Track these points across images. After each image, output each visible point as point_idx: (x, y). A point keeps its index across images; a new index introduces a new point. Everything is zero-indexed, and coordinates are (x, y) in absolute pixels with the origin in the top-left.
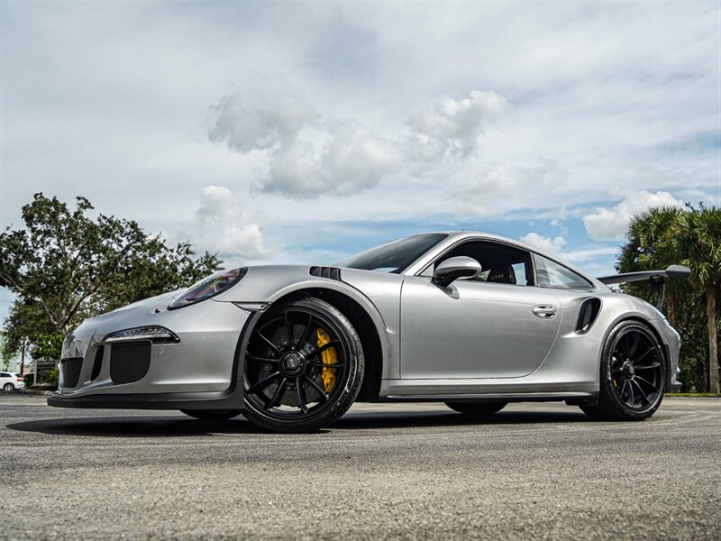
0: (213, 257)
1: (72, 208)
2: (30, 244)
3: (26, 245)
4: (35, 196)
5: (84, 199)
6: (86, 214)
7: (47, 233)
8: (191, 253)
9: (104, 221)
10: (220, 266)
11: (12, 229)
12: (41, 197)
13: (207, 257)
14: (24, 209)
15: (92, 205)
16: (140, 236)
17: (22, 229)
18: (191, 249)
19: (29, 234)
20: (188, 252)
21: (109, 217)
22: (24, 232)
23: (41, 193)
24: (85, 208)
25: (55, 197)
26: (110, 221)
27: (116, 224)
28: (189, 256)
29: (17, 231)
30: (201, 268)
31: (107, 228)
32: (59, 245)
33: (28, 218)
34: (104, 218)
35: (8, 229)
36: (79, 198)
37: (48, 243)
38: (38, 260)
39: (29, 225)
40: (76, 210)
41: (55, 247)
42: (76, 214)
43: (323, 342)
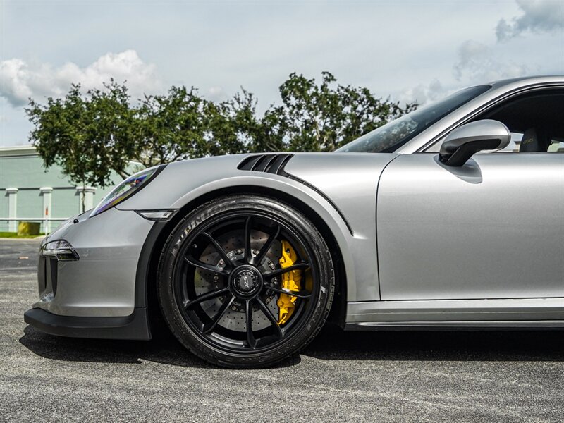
1: (319, 83)
2: (288, 117)
3: (285, 118)
4: (291, 76)
5: (328, 73)
7: (299, 107)
9: (342, 91)
11: (274, 106)
12: (295, 76)
14: (281, 88)
15: (335, 78)
16: (372, 102)
17: (281, 106)
19: (287, 110)
21: (345, 86)
22: (282, 108)
23: (295, 73)
24: (329, 80)
25: (302, 75)
26: (347, 90)
27: (353, 93)
29: (277, 107)
31: (346, 97)
32: (310, 115)
33: (284, 95)
34: (342, 88)
35: (272, 106)
36: (324, 73)
37: (302, 115)
38: (297, 130)
39: (285, 101)
40: (322, 84)
41: (307, 117)
42: (323, 88)
43: (287, 261)
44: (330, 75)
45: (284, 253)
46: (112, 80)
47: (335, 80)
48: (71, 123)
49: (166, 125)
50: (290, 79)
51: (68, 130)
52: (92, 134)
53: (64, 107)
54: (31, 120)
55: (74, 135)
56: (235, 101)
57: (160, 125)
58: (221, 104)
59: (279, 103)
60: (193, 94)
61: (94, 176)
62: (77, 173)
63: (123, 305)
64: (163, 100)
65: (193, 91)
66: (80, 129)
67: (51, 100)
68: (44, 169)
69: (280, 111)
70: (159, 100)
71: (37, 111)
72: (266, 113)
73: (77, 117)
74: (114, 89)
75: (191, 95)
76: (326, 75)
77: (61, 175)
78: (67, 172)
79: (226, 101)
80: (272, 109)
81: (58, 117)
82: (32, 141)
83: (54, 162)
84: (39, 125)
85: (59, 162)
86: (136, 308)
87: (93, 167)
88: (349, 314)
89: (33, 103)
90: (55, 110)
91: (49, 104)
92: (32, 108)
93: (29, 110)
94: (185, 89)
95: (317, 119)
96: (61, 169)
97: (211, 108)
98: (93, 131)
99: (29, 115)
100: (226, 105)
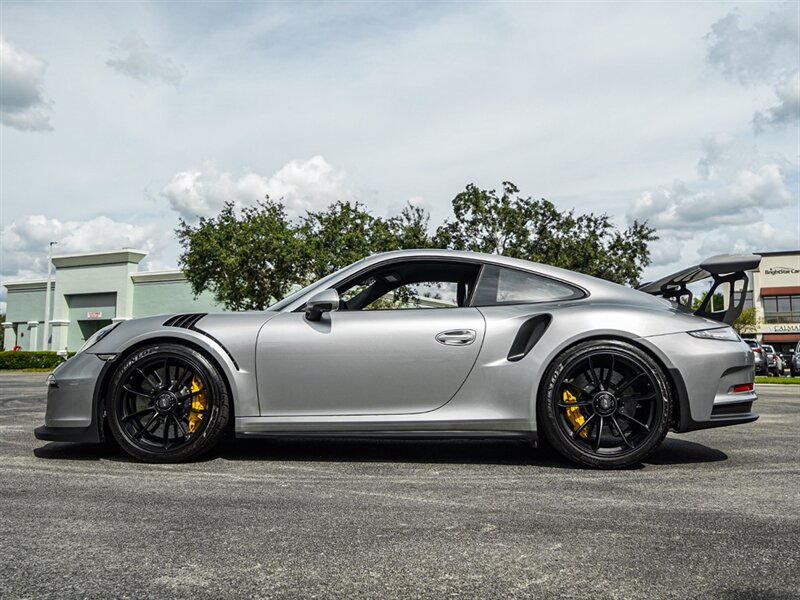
0: (642, 227)
2: (464, 234)
3: (460, 235)
4: (467, 188)
5: (509, 183)
6: (513, 198)
8: (609, 226)
9: (522, 204)
10: (652, 235)
11: (447, 222)
12: (472, 188)
13: (636, 227)
14: (454, 202)
15: (517, 188)
16: (555, 216)
17: (455, 222)
18: (609, 221)
19: (462, 226)
20: (606, 225)
21: (525, 200)
22: (457, 224)
23: (472, 184)
24: (511, 192)
26: (527, 203)
28: (607, 230)
29: (451, 224)
30: (630, 240)
31: (527, 210)
32: (488, 231)
33: (457, 210)
34: (522, 200)
35: (444, 222)
36: (505, 183)
37: (480, 231)
39: (458, 217)
40: (502, 196)
41: (486, 234)
42: (504, 199)
43: (195, 388)
44: (512, 185)
45: (193, 383)
46: (268, 197)
47: (518, 191)
48: (221, 246)
49: (326, 245)
50: (466, 191)
51: (218, 253)
52: (245, 259)
53: (217, 228)
54: (182, 242)
55: (225, 259)
56: (404, 218)
57: (318, 246)
58: (389, 220)
59: (453, 219)
60: (358, 210)
61: (252, 302)
62: (232, 300)
63: (84, 419)
64: (324, 217)
65: (358, 206)
66: (233, 252)
67: (203, 219)
68: (193, 295)
69: (454, 227)
70: (319, 218)
71: (187, 233)
72: (438, 231)
73: (229, 238)
74: (269, 207)
75: (355, 211)
76: (508, 186)
77: (214, 303)
78: (220, 298)
79: (394, 217)
80: (446, 226)
81: (208, 240)
82: (182, 265)
83: (205, 288)
84: (189, 248)
85: (212, 288)
86: (93, 420)
87: (251, 293)
88: (237, 426)
89: (184, 224)
90: (206, 232)
91: (201, 224)
92: (184, 229)
93: (179, 231)
94: (348, 205)
95: (498, 235)
96: (213, 295)
97: (377, 225)
98: (245, 253)
99: (180, 237)
100: (395, 222)
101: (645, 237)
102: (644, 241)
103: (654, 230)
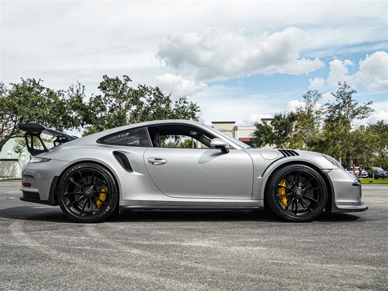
44: (128, 77)
47: (131, 81)
58: (58, 91)
59: (99, 93)
60: (40, 84)
65: (40, 82)
69: (99, 98)
72: (91, 99)
75: (38, 84)
76: (125, 78)
79: (61, 90)
80: (94, 97)
94: (34, 80)
97: (51, 94)
100: (61, 92)
101: (195, 110)
102: (194, 112)
103: (198, 107)
